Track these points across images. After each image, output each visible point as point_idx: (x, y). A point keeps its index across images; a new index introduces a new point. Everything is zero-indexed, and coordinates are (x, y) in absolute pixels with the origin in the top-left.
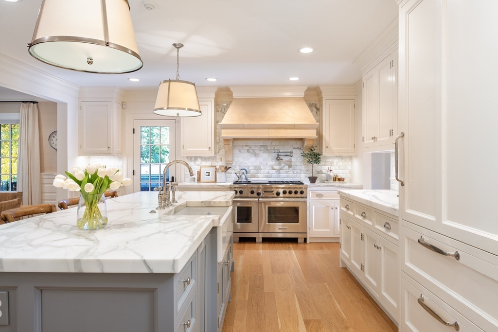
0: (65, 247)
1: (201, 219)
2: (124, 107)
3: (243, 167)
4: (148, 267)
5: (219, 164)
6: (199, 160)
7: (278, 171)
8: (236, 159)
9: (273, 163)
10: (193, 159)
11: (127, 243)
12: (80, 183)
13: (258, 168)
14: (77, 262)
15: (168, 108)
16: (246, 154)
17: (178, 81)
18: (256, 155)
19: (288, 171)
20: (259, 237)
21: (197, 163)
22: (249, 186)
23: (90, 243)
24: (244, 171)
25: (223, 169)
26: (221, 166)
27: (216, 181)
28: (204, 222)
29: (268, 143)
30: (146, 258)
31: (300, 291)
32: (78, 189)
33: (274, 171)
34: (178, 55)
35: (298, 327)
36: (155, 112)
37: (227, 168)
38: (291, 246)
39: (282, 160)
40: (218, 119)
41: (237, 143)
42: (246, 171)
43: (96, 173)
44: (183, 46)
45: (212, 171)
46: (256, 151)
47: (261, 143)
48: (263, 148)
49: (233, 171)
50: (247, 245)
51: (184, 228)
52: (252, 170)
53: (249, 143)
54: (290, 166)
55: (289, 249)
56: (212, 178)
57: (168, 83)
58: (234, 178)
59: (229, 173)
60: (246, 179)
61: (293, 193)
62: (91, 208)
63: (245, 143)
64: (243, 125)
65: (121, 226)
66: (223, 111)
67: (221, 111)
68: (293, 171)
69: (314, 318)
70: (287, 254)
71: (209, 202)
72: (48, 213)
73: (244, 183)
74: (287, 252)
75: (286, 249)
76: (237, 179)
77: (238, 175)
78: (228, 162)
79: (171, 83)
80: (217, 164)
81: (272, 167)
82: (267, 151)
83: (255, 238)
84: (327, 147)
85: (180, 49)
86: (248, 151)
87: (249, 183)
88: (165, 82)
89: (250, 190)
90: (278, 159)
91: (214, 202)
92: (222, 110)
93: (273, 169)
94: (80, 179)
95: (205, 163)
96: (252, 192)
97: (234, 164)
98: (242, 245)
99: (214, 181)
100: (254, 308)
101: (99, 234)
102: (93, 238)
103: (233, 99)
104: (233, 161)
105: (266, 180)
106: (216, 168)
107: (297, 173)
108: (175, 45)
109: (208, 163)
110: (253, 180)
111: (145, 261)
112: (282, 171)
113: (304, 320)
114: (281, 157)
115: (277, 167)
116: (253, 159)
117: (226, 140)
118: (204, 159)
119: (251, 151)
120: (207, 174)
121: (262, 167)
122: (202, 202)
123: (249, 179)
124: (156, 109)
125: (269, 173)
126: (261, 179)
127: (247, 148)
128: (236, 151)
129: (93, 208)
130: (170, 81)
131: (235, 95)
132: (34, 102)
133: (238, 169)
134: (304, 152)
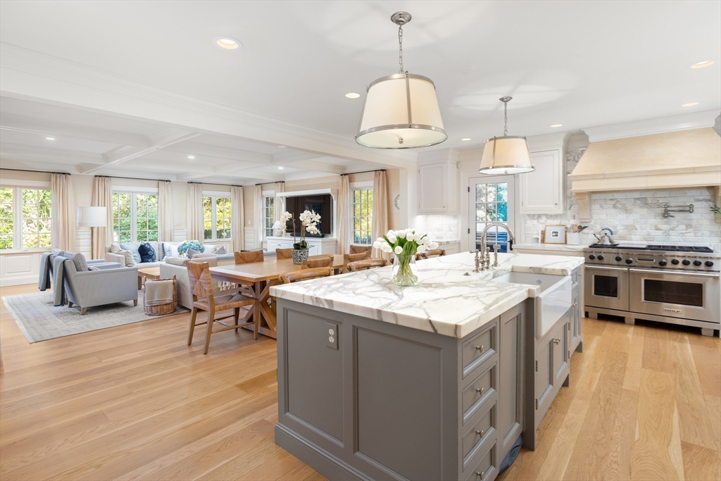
0: (376, 298)
1: (514, 287)
2: (459, 166)
3: (607, 227)
4: (433, 327)
5: (571, 222)
6: (544, 218)
7: (667, 233)
8: (595, 217)
9: (658, 221)
10: (536, 217)
11: (425, 302)
12: (393, 245)
13: (631, 228)
14: (379, 312)
15: (493, 168)
16: (613, 211)
17: (505, 137)
18: (627, 211)
19: (685, 233)
20: (631, 317)
21: (541, 221)
22: (614, 250)
23: (396, 298)
24: (608, 232)
25: (576, 228)
26: (573, 226)
27: (566, 243)
28: (514, 292)
29: (648, 195)
30: (433, 318)
31: (687, 401)
32: (391, 250)
33: (659, 233)
34: (506, 110)
35: (667, 447)
36: (481, 172)
37: (581, 228)
38: (686, 337)
39: (672, 216)
40: (569, 169)
41: (594, 197)
42: (611, 231)
43: (405, 238)
44: (511, 98)
45: (561, 231)
46: (627, 205)
47: (637, 195)
48: (639, 202)
49: (592, 231)
50: (609, 326)
51: (488, 295)
52: (620, 230)
53: (616, 196)
54: (689, 226)
55: (682, 341)
56: (560, 238)
57: (493, 142)
58: (592, 240)
59: (584, 234)
60: (611, 242)
61: (692, 263)
62: (403, 266)
63: (610, 196)
64: (604, 174)
65: (428, 285)
66: (576, 159)
67: (574, 160)
68: (695, 233)
69: (702, 445)
70: (675, 347)
71: (540, 268)
72: (382, 266)
73: (607, 247)
74: (676, 344)
75: (674, 340)
76: (596, 241)
77: (598, 236)
78: (583, 221)
79: (497, 141)
80: (567, 222)
81: (656, 226)
82: (647, 205)
83: (624, 318)
85: (508, 103)
86: (614, 206)
87: (614, 246)
88: (490, 140)
89: (615, 256)
90: (666, 215)
91: (546, 269)
92: (574, 157)
93: (657, 229)
94: (393, 242)
95: (550, 222)
96: (618, 259)
97: (592, 223)
98: (601, 324)
99: (564, 242)
100: (601, 403)
101: (406, 291)
102: (400, 293)
103: (589, 143)
104: (592, 218)
105: (644, 244)
106: (566, 228)
107: (703, 235)
108: (502, 99)
109: (556, 222)
110: (622, 243)
111: (430, 321)
112: (673, 233)
113: (682, 441)
114: (671, 213)
115: (664, 227)
116: (622, 216)
117: (580, 194)
118: (549, 216)
119: (618, 205)
120: (554, 234)
121: (637, 226)
122: (530, 268)
123: (616, 242)
124: (481, 170)
125: (649, 234)
126: (635, 242)
127: (613, 202)
128: (596, 207)
129: (405, 267)
130: (495, 139)
131: (591, 139)
132: (383, 170)
133: (598, 228)
134: (715, 206)
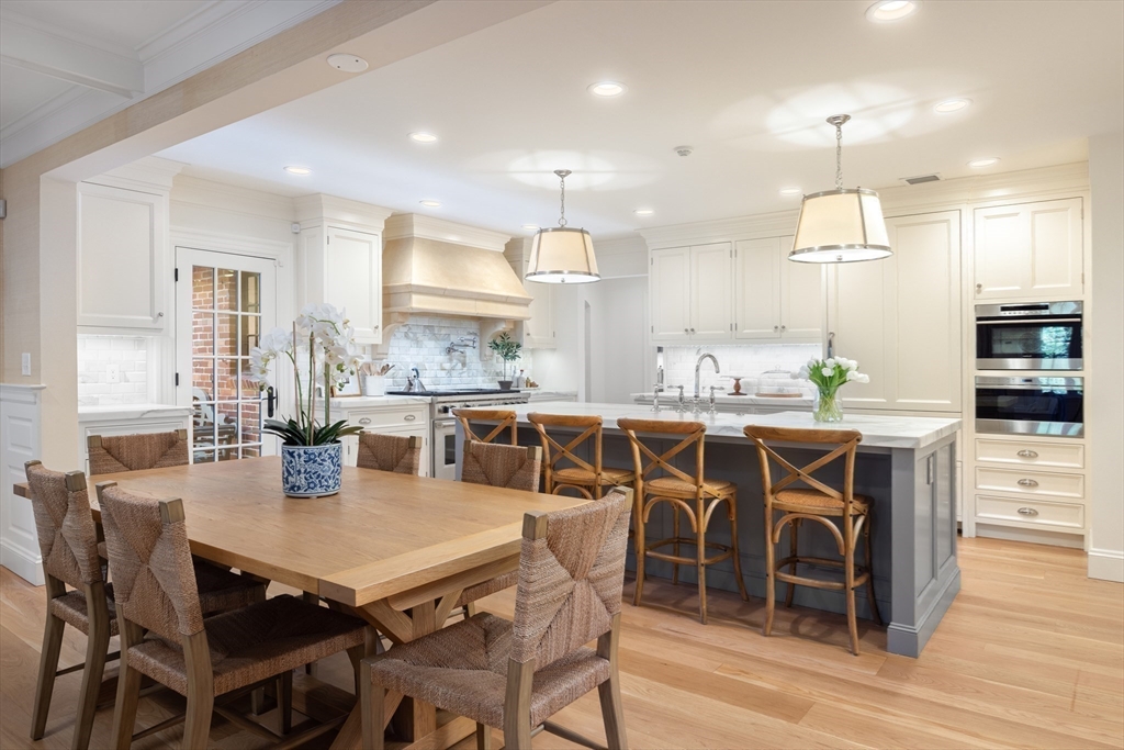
7: (449, 372)
9: (442, 358)
16: (405, 343)
18: (418, 342)
29: (435, 323)
33: (443, 373)
37: (387, 369)
39: (455, 352)
42: (417, 373)
46: (418, 335)
47: (426, 321)
48: (427, 331)
54: (464, 364)
68: (468, 373)
81: (441, 366)
82: (435, 337)
84: (528, 334)
86: (406, 336)
90: (450, 350)
93: (442, 369)
103: (413, 237)
107: (473, 375)
112: (454, 373)
115: (447, 366)
116: (414, 350)
117: (403, 315)
119: (411, 335)
121: (427, 365)
127: (405, 329)
131: (416, 232)
